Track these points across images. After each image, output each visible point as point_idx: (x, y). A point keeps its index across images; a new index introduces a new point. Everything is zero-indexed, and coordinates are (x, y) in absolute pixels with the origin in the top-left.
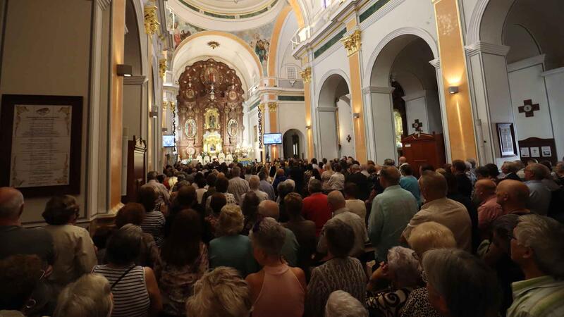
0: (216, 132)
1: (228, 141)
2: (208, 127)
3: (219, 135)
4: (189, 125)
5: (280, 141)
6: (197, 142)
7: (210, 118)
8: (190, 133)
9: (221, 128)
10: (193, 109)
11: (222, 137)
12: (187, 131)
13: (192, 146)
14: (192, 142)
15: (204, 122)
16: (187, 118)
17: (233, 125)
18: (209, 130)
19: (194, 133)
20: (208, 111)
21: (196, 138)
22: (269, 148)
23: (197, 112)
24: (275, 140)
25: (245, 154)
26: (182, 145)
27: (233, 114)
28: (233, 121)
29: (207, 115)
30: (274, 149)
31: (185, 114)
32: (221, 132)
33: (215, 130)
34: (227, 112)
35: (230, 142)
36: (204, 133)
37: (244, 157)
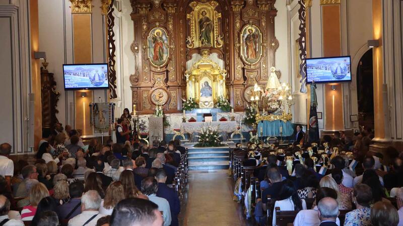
0: (215, 55)
1: (238, 74)
2: (197, 44)
3: (221, 63)
4: (155, 40)
5: (348, 77)
6: (172, 76)
7: (201, 24)
8: (158, 57)
9: (225, 45)
10: (162, 5)
11: (227, 66)
12: (151, 54)
13: (162, 85)
14: (162, 77)
15: (188, 33)
16: (151, 26)
17: (252, 38)
18: (199, 51)
19: (165, 57)
20: (197, 8)
21: (171, 68)
22: (320, 91)
23: (171, 11)
24: (335, 73)
25: (274, 106)
26: (143, 84)
27: (251, 12)
28: (250, 29)
29: (194, 17)
30: (333, 94)
31: (147, 17)
32: (225, 54)
33: (211, 50)
34: (237, 9)
35: (245, 78)
36: (188, 57)
37: (271, 112)
